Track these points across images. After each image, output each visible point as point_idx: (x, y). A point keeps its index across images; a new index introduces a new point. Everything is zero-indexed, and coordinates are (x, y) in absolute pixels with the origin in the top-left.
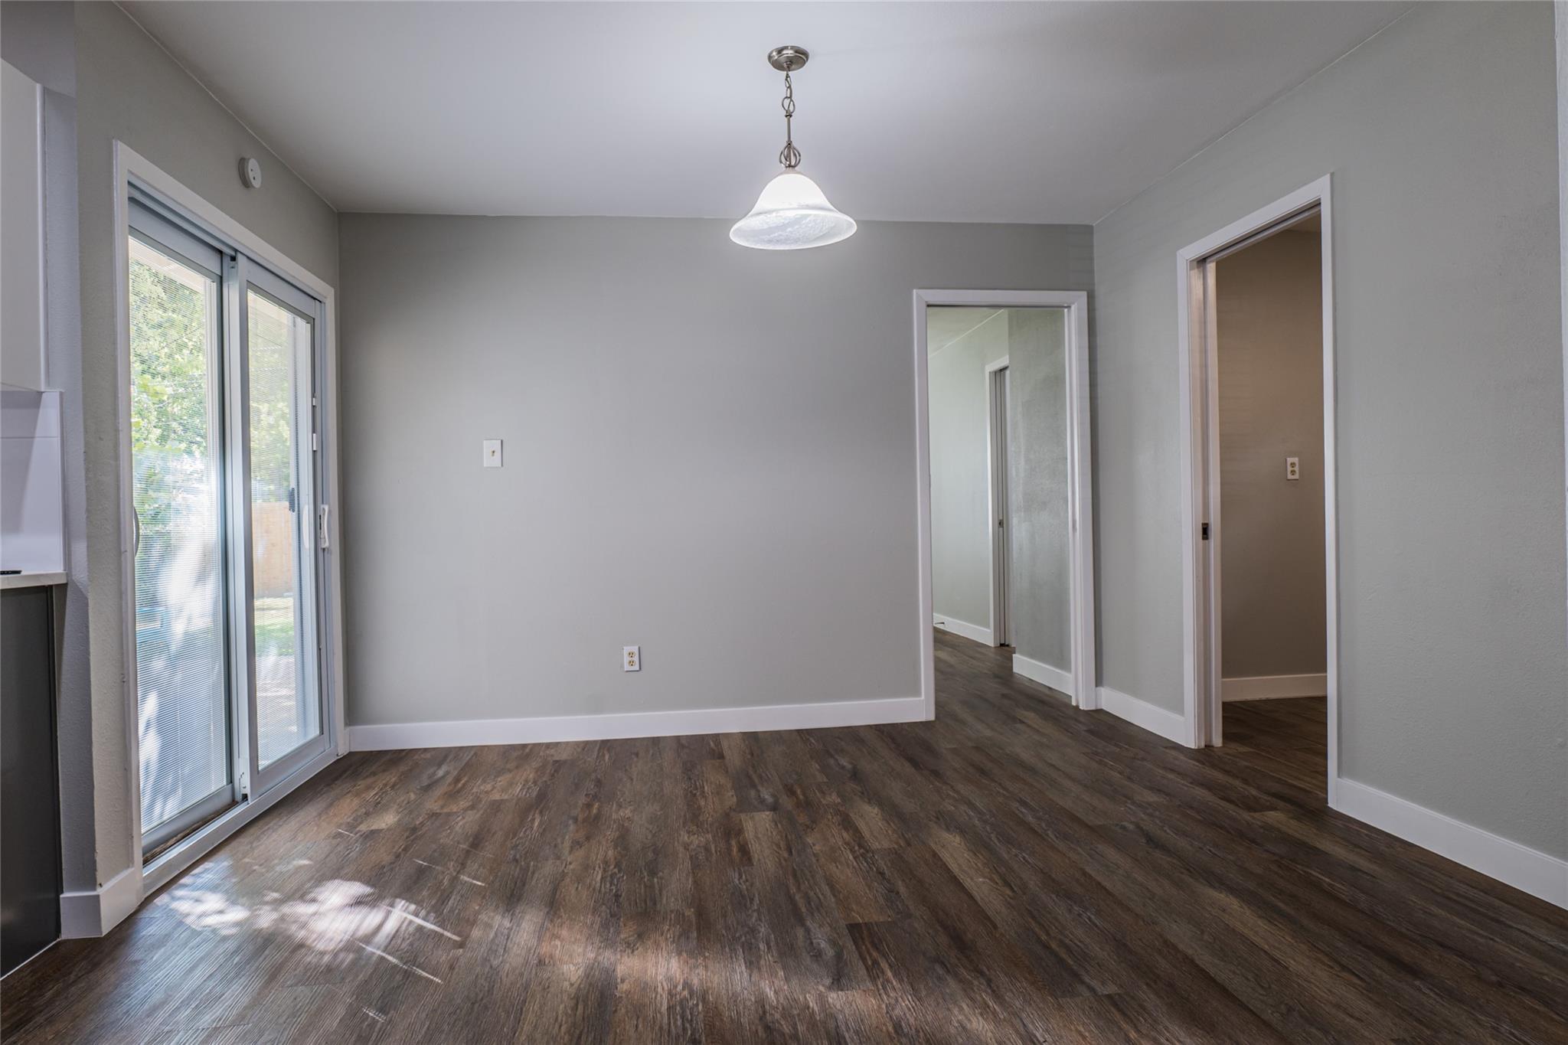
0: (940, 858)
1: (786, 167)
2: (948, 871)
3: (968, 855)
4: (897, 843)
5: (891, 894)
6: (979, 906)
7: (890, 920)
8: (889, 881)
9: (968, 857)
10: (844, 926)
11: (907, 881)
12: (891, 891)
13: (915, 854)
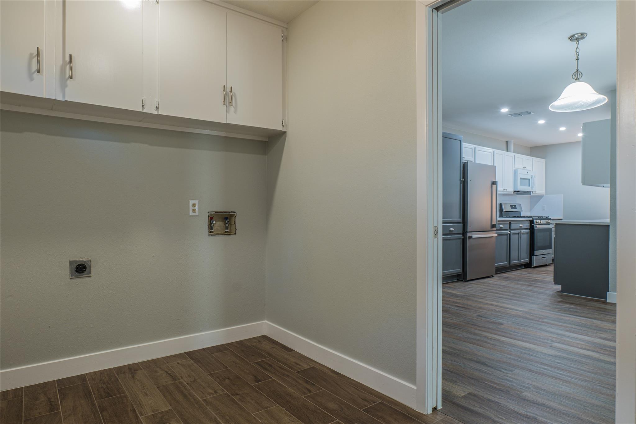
1: (575, 80)
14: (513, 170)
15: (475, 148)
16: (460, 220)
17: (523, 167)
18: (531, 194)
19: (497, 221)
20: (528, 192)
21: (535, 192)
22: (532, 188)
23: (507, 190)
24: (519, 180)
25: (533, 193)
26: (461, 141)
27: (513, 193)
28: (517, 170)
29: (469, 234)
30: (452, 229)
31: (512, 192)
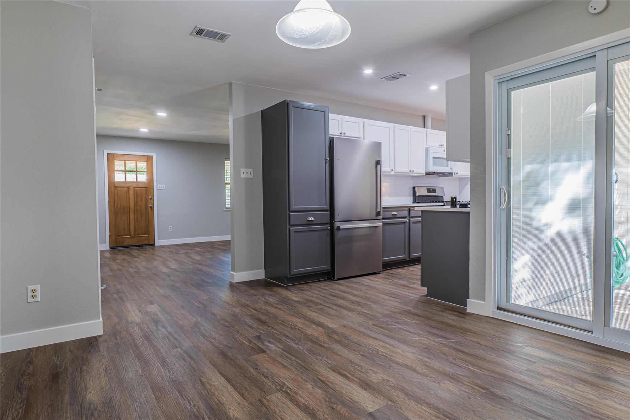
0: (240, 394)
2: (233, 386)
3: (223, 400)
4: (267, 400)
5: (256, 368)
6: (217, 370)
7: (252, 357)
8: (260, 373)
9: (223, 398)
10: (267, 351)
11: (252, 375)
12: (257, 369)
13: (254, 394)
14: (424, 149)
15: (364, 122)
16: (327, 207)
17: (440, 145)
18: (453, 176)
19: (382, 208)
20: (450, 173)
21: (458, 173)
22: (451, 169)
23: (414, 172)
24: (431, 160)
25: (456, 174)
26: (325, 112)
27: (425, 175)
28: (429, 147)
29: (337, 224)
30: (310, 219)
31: (423, 174)
